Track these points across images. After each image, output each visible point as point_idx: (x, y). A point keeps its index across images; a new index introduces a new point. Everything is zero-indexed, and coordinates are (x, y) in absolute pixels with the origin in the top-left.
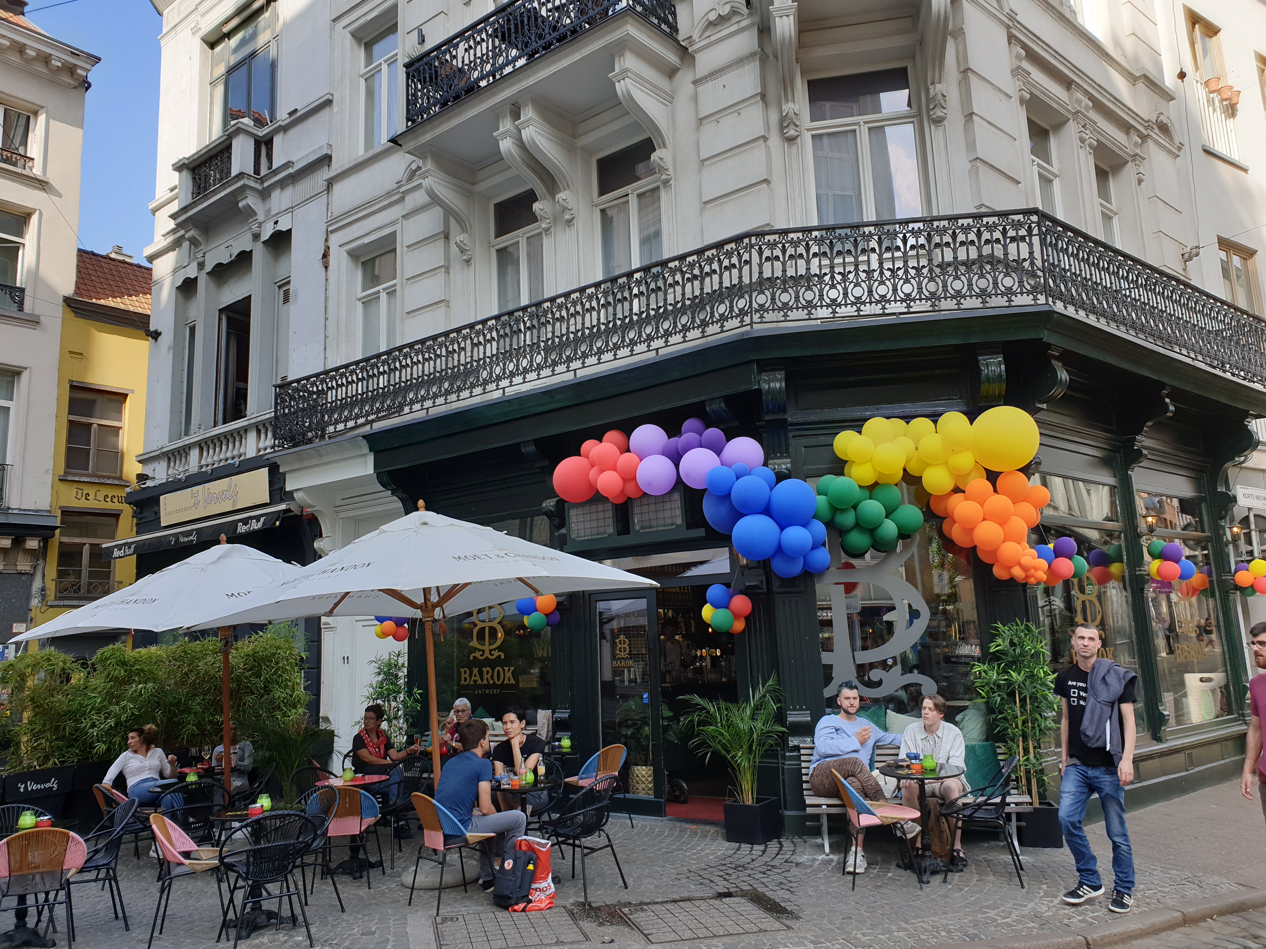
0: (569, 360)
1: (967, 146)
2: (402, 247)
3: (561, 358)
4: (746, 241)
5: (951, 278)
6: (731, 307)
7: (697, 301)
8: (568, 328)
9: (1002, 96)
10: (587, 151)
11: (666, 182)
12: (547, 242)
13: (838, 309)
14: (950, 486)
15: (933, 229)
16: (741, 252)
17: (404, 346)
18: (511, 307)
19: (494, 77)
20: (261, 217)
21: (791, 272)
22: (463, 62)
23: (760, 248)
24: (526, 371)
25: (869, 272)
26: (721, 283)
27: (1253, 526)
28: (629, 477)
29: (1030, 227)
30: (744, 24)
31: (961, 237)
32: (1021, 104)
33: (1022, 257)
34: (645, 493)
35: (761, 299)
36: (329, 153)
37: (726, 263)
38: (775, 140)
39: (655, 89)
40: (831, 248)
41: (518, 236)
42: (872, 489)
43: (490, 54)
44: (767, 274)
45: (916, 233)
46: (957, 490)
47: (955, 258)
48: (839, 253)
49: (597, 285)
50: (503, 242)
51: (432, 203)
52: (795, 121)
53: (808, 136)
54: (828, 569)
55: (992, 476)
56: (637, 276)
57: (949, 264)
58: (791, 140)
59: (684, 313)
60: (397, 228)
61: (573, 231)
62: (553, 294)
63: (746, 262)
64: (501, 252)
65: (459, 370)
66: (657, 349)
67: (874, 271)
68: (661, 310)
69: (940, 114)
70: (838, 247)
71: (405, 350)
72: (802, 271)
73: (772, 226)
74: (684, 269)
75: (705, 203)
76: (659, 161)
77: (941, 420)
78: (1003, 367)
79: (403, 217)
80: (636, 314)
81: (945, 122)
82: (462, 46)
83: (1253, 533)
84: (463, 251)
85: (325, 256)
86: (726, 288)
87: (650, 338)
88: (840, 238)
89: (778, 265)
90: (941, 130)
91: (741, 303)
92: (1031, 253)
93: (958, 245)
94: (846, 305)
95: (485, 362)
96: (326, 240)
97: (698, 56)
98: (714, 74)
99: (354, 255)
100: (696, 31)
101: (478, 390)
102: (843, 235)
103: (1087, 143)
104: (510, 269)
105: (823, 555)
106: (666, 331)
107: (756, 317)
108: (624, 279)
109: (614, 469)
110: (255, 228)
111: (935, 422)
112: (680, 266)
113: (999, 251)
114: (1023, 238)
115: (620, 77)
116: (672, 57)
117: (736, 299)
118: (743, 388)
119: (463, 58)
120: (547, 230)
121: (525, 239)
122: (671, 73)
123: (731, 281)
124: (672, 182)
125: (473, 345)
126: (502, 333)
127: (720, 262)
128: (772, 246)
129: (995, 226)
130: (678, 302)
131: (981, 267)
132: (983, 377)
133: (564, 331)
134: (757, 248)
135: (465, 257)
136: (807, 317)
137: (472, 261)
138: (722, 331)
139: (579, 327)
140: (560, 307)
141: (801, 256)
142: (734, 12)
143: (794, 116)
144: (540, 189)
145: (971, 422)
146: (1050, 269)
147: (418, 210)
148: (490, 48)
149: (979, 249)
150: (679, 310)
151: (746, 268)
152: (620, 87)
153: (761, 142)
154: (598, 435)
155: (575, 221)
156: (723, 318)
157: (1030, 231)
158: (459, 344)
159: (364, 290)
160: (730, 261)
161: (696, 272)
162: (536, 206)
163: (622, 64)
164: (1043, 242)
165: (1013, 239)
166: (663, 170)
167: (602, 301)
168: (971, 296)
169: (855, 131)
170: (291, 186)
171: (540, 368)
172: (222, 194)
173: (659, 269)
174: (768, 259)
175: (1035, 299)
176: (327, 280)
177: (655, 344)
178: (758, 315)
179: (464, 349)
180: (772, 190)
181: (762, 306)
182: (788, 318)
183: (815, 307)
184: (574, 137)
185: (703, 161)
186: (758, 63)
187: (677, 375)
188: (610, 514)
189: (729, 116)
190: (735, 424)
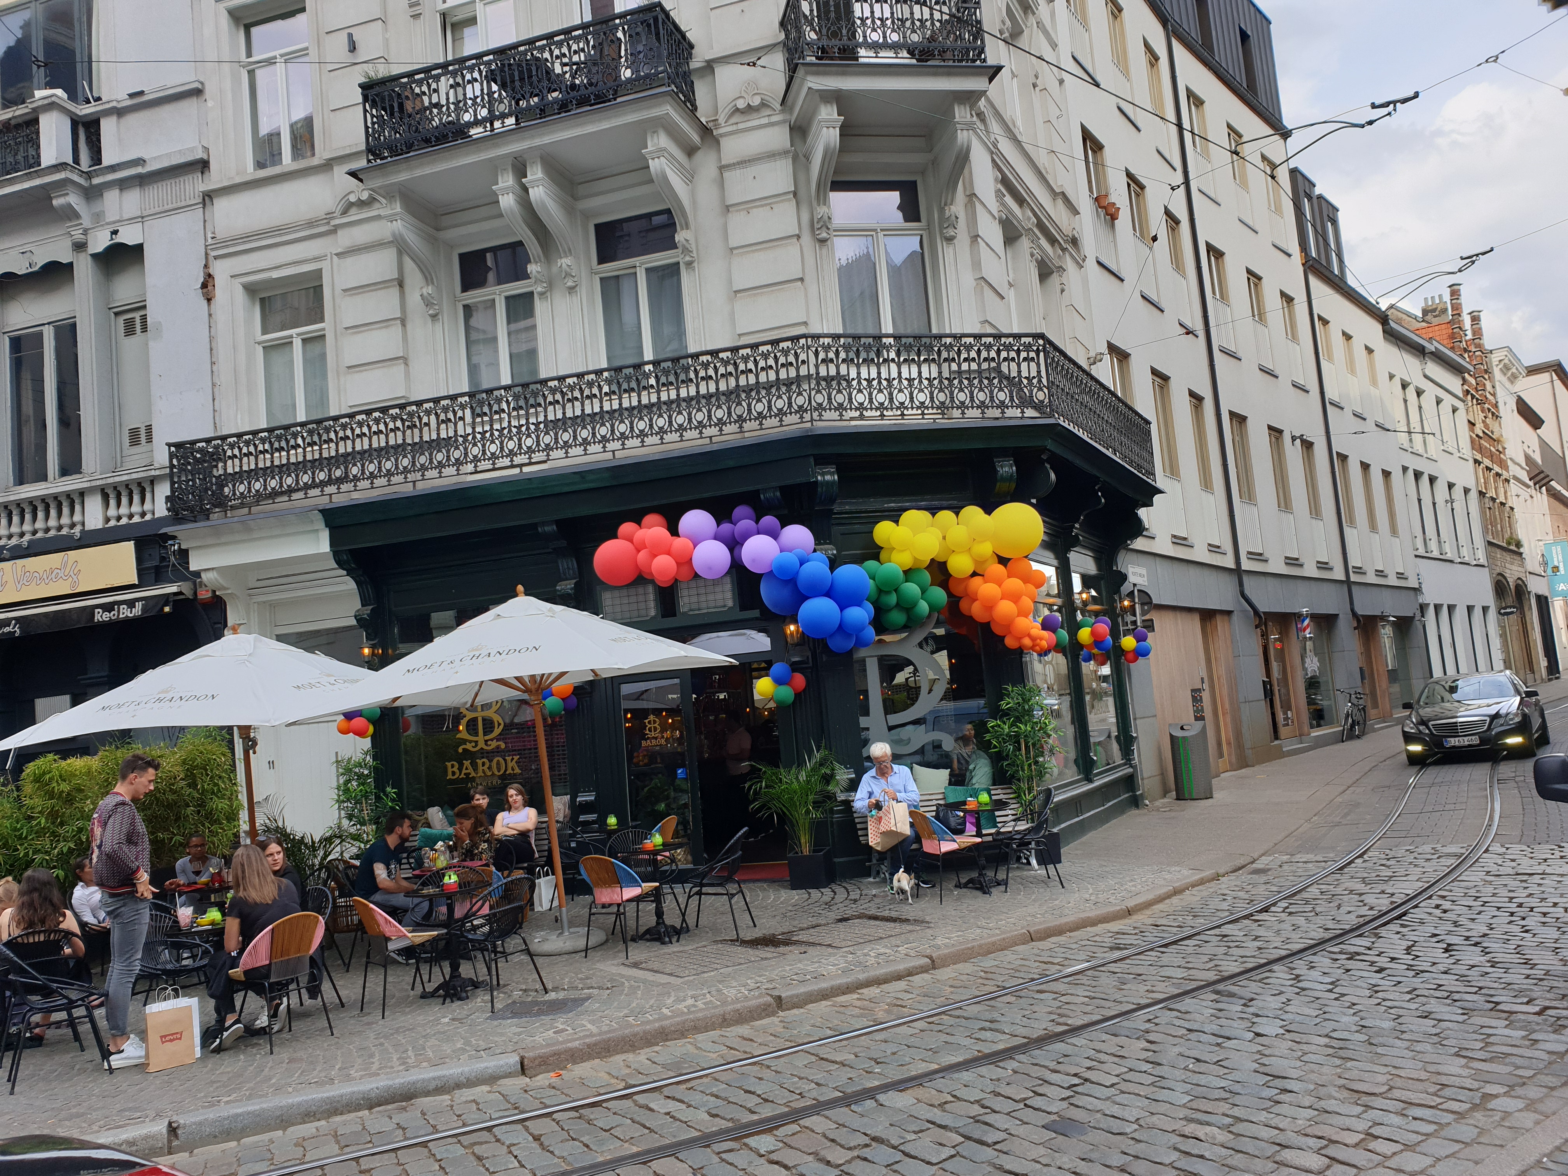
0: (605, 440)
1: (973, 266)
2: (334, 290)
9: (991, 217)
10: (586, 215)
11: (689, 263)
12: (539, 306)
14: (970, 570)
16: (798, 351)
19: (494, 126)
20: (86, 221)
22: (447, 99)
23: (816, 350)
26: (776, 377)
27: (1137, 600)
28: (685, 562)
30: (775, 119)
32: (1000, 224)
33: (1031, 375)
35: (818, 397)
36: (205, 157)
37: (782, 360)
38: (806, 238)
39: (680, 167)
40: (878, 356)
41: (494, 293)
42: (908, 573)
43: (486, 97)
45: (948, 348)
46: (976, 573)
50: (472, 298)
51: (381, 245)
52: (827, 224)
58: (823, 241)
60: (325, 266)
61: (576, 300)
63: (802, 360)
66: (711, 437)
69: (952, 233)
71: (375, 414)
72: (853, 375)
75: (735, 291)
76: (682, 241)
77: (962, 512)
78: (1015, 469)
79: (336, 254)
81: (955, 241)
82: (446, 80)
83: (1137, 605)
84: (428, 304)
85: (206, 285)
86: (782, 382)
87: (702, 426)
89: (832, 367)
91: (800, 400)
92: (1039, 372)
94: (892, 409)
95: (492, 435)
96: (207, 267)
97: (723, 142)
98: (744, 163)
99: (251, 290)
100: (722, 116)
101: (485, 465)
103: (1033, 255)
105: (868, 633)
106: (719, 420)
107: (816, 415)
109: (669, 553)
110: (78, 235)
111: (957, 514)
112: (733, 357)
113: (1014, 369)
114: (1032, 359)
115: (655, 155)
116: (695, 137)
117: (793, 394)
118: (800, 479)
119: (447, 94)
120: (542, 294)
121: (505, 299)
122: (690, 151)
123: (788, 378)
124: (695, 264)
125: (475, 415)
128: (827, 348)
129: (1011, 345)
132: (998, 477)
133: (597, 410)
135: (431, 312)
136: (860, 418)
141: (852, 360)
142: (764, 105)
143: (826, 219)
144: (533, 247)
145: (989, 515)
147: (359, 249)
149: (999, 366)
151: (802, 366)
152: (653, 165)
153: (795, 240)
154: (637, 518)
155: (578, 289)
156: (782, 413)
159: (265, 331)
160: (786, 359)
161: (751, 365)
162: (529, 266)
163: (656, 140)
164: (1046, 363)
165: (1025, 359)
166: (686, 251)
167: (643, 383)
169: (872, 236)
170: (138, 189)
171: (567, 446)
172: (26, 185)
173: (710, 357)
175: (1042, 411)
176: (210, 315)
177: (708, 432)
179: (462, 419)
180: (807, 290)
181: (819, 405)
183: (866, 409)
184: (575, 198)
185: (732, 249)
186: (790, 161)
187: (731, 463)
188: (651, 597)
189: (761, 209)
190: (785, 512)
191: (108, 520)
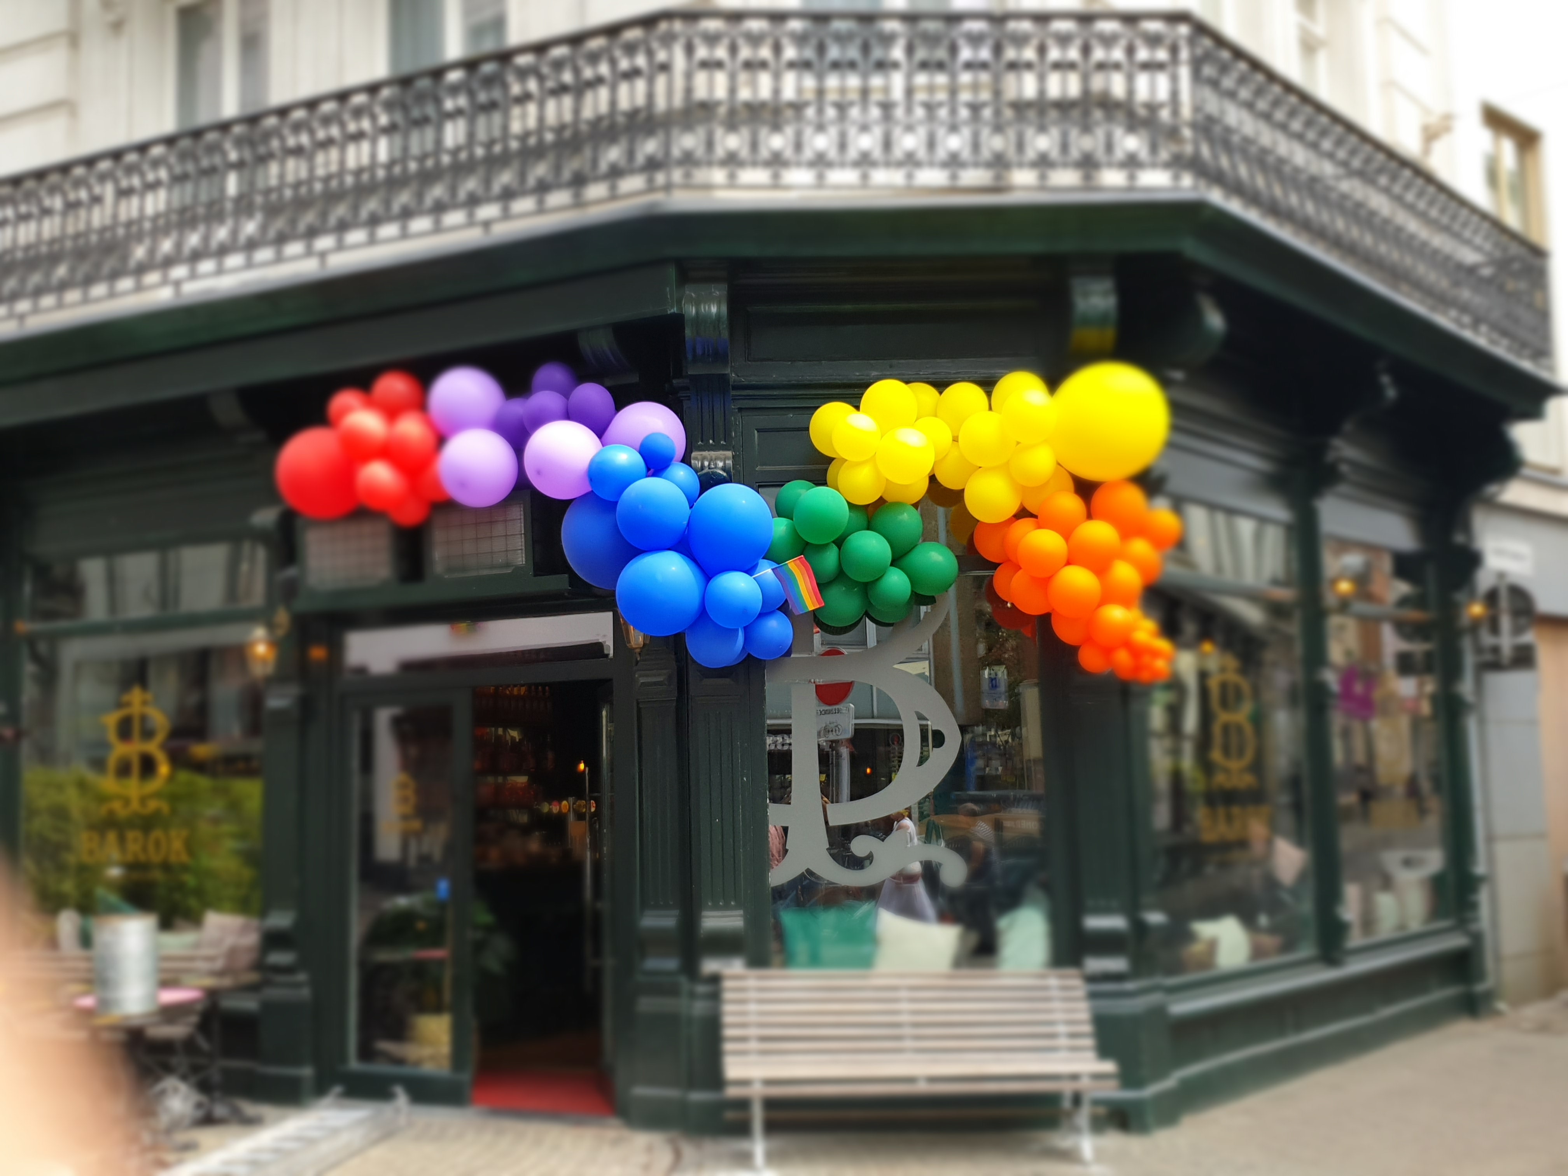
4: (664, 26)
5: (1032, 130)
6: (632, 152)
7: (567, 134)
13: (828, 173)
14: (1012, 506)
15: (1004, 35)
16: (654, 46)
23: (689, 43)
26: (613, 104)
29: (1174, 45)
33: (1157, 100)
34: (452, 501)
40: (821, 55)
42: (872, 512)
44: (701, 93)
45: (975, 40)
46: (1024, 513)
47: (1042, 93)
54: (788, 653)
55: (1085, 490)
56: (453, 76)
57: (1029, 104)
63: (662, 66)
66: (486, 224)
70: (833, 53)
72: (765, 94)
74: (544, 71)
77: (997, 387)
78: (1112, 300)
86: (623, 113)
87: (473, 201)
88: (837, 38)
89: (721, 77)
91: (650, 146)
93: (1047, 67)
94: (842, 166)
102: (844, 31)
105: (778, 630)
106: (505, 188)
108: (428, 81)
111: (988, 391)
112: (538, 64)
114: (1161, 66)
117: (641, 137)
118: (649, 310)
123: (632, 101)
127: (613, 63)
128: (712, 39)
129: (1115, 37)
130: (531, 134)
131: (1086, 114)
132: (1076, 317)
133: (303, 176)
134: (684, 40)
136: (771, 182)
137: (126, 28)
138: (614, 198)
141: (765, 64)
145: (1052, 389)
146: (1207, 127)
149: (1085, 79)
151: (662, 78)
157: (1174, 53)
160: (632, 63)
161: (568, 77)
164: (1196, 76)
168: (1065, 166)
173: (495, 67)
175: (1176, 178)
177: (484, 212)
178: (681, 171)
182: (736, 182)
183: (787, 165)
190: (634, 379)
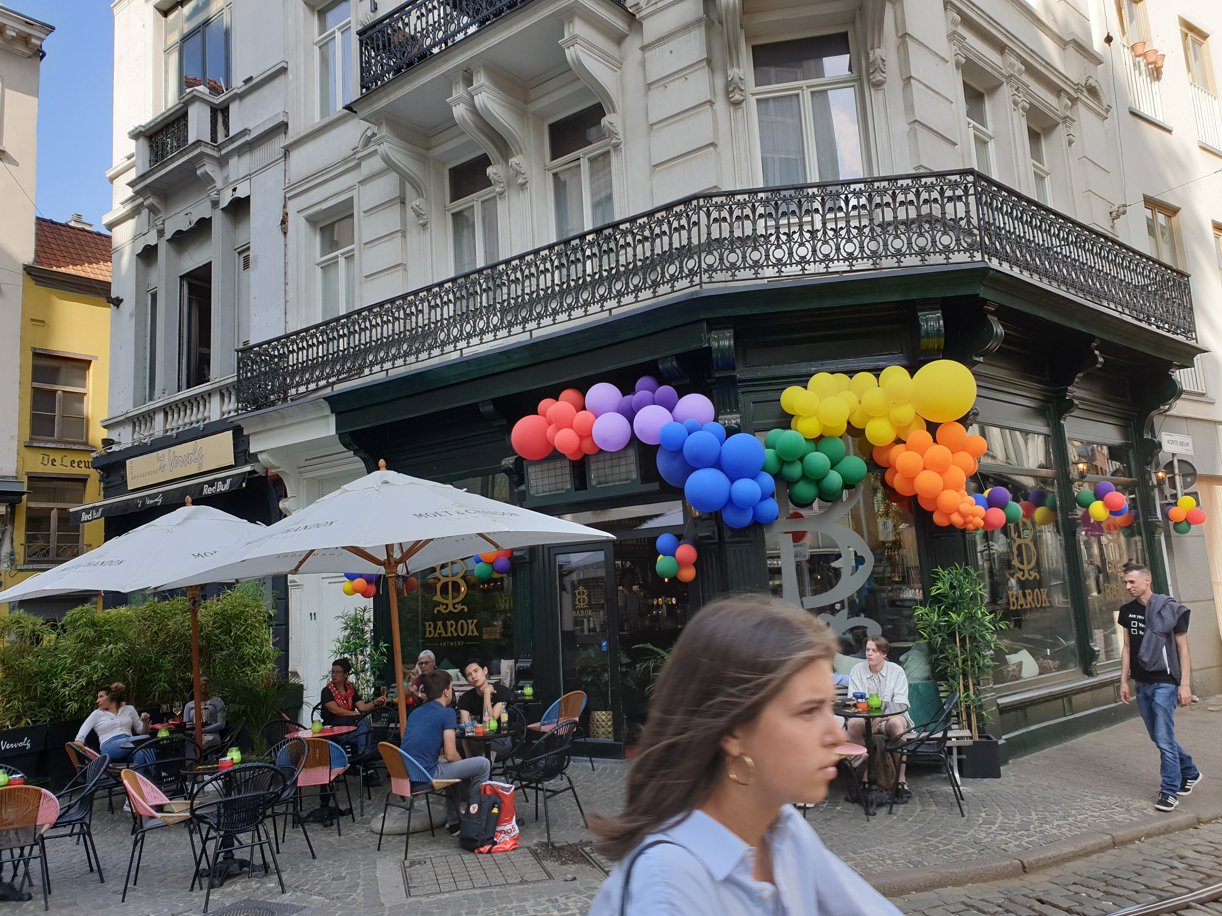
0: (525, 321)
1: (905, 109)
2: (359, 212)
3: (517, 319)
4: (695, 203)
5: (892, 237)
6: (681, 268)
7: (648, 262)
8: (523, 290)
9: (938, 60)
10: (539, 117)
11: (616, 146)
12: (501, 206)
13: (783, 269)
14: (892, 437)
15: (873, 190)
16: (690, 213)
17: (363, 310)
18: (467, 270)
19: (446, 44)
20: (219, 184)
21: (738, 233)
22: (415, 29)
23: (708, 210)
24: (482, 332)
25: (813, 233)
26: (671, 244)
27: (1177, 471)
28: (586, 435)
29: (966, 187)
31: (901, 198)
32: (957, 68)
33: (959, 217)
34: (601, 450)
35: (710, 259)
36: (285, 120)
37: (675, 224)
38: (721, 104)
39: (604, 56)
40: (777, 210)
41: (473, 200)
42: (818, 441)
43: (442, 21)
44: (715, 235)
45: (858, 194)
46: (899, 441)
47: (895, 218)
48: (784, 214)
49: (551, 247)
50: (459, 206)
51: (388, 169)
52: (740, 85)
53: (753, 101)
54: (777, 518)
55: (932, 427)
56: (590, 238)
57: (889, 224)
58: (737, 104)
59: (636, 274)
60: (354, 193)
61: (527, 194)
62: (508, 256)
63: (695, 223)
64: (458, 217)
65: (417, 332)
66: (610, 310)
67: (818, 231)
68: (614, 271)
69: (880, 78)
70: (783, 208)
71: (363, 314)
72: (749, 232)
73: (720, 189)
74: (635, 231)
75: (654, 166)
76: (609, 126)
77: (883, 374)
78: (941, 322)
79: (359, 183)
80: (589, 275)
81: (885, 86)
82: (414, 14)
83: (1177, 477)
84: (419, 215)
85: (284, 222)
86: (676, 249)
87: (603, 299)
88: (785, 200)
89: (725, 226)
90: (880, 93)
91: (691, 264)
92: (967, 212)
93: (898, 205)
94: (791, 264)
95: (442, 324)
96: (285, 207)
97: (645, 23)
98: (660, 41)
99: (312, 221)
101: (436, 352)
102: (788, 196)
103: (1020, 105)
104: (466, 233)
105: (771, 506)
106: (618, 292)
107: (705, 278)
108: (577, 241)
109: (571, 427)
110: (213, 195)
111: (877, 376)
112: (631, 228)
113: (937, 211)
114: (959, 198)
115: (570, 43)
116: (620, 24)
117: (686, 259)
118: (694, 346)
119: (415, 25)
120: (501, 194)
121: (480, 203)
122: (619, 39)
123: (680, 242)
124: (622, 146)
125: (431, 307)
126: (458, 295)
127: (670, 224)
128: (720, 207)
129: (933, 186)
130: (630, 263)
131: (920, 227)
132: (923, 333)
133: (519, 293)
134: (705, 209)
135: (421, 222)
136: (754, 276)
137: (428, 225)
138: (673, 291)
139: (534, 288)
140: (515, 269)
141: (747, 217)
143: (739, 81)
144: (493, 154)
145: (912, 375)
146: (986, 227)
147: (374, 175)
148: (442, 15)
149: (918, 208)
150: (630, 272)
151: (695, 230)
152: (570, 54)
153: (708, 106)
154: (554, 394)
155: (528, 185)
156: (674, 278)
157: (966, 190)
158: (417, 307)
159: (323, 255)
160: (679, 223)
161: (647, 233)
162: (490, 171)
163: (571, 30)
164: (979, 202)
165: (950, 199)
166: (614, 134)
167: (556, 263)
168: (911, 255)
169: (798, 95)
170: (248, 153)
171: (496, 329)
172: (179, 162)
173: (610, 230)
174: (716, 220)
175: (972, 256)
176: (286, 245)
177: (609, 304)
178: (707, 275)
179: (421, 311)
180: (719, 153)
181: (710, 266)
182: (736, 278)
183: (762, 267)
184: (526, 102)
185: (652, 125)
186: (703, 29)
187: (630, 334)
188: (567, 470)
189: (677, 82)
190: (688, 381)
191: (223, 414)
